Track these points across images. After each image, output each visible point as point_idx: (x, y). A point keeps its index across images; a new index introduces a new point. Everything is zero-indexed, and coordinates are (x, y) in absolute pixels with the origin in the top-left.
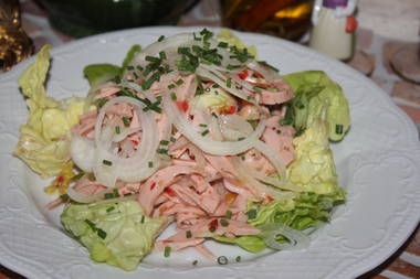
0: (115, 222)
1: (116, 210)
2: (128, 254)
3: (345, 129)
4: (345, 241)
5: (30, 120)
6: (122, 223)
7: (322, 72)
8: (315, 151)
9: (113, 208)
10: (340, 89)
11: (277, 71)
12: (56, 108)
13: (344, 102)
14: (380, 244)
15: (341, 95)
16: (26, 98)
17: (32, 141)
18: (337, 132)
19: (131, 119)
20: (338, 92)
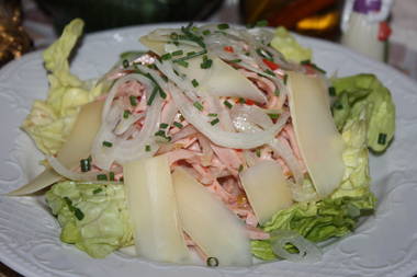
0: (97, 204)
1: (104, 193)
2: (101, 240)
3: (388, 139)
4: (357, 259)
5: (49, 97)
6: (105, 206)
7: (372, 76)
8: (349, 152)
9: (100, 190)
10: (389, 93)
11: (324, 72)
12: (80, 87)
13: (392, 108)
14: (395, 266)
15: (389, 101)
16: (49, 72)
17: (43, 116)
18: (379, 142)
19: (139, 98)
20: (387, 97)
